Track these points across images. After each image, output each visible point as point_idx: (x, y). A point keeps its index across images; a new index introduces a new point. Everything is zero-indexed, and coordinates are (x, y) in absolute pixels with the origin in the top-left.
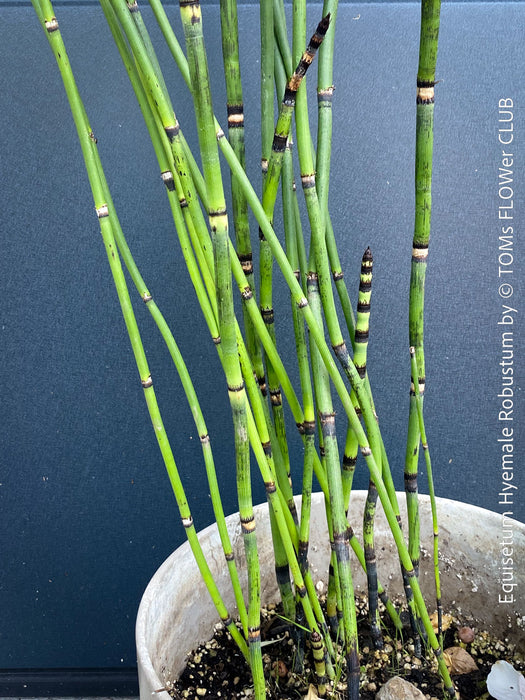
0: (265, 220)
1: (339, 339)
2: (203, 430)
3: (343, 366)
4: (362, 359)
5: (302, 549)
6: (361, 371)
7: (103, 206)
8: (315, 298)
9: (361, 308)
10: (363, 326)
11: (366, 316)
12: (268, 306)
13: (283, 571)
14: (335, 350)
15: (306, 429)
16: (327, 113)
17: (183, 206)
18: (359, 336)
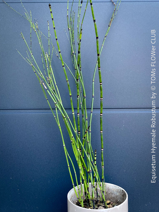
0: (83, 146)
1: (92, 161)
2: (75, 172)
3: (93, 164)
4: (95, 163)
5: (88, 188)
6: (95, 165)
7: (64, 145)
8: (89, 156)
9: (95, 157)
10: (95, 159)
11: (96, 157)
12: (83, 156)
13: (85, 193)
14: (91, 162)
15: (88, 172)
16: (90, 133)
17: (73, 144)
18: (95, 160)
